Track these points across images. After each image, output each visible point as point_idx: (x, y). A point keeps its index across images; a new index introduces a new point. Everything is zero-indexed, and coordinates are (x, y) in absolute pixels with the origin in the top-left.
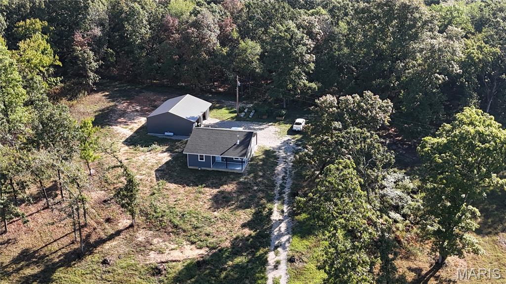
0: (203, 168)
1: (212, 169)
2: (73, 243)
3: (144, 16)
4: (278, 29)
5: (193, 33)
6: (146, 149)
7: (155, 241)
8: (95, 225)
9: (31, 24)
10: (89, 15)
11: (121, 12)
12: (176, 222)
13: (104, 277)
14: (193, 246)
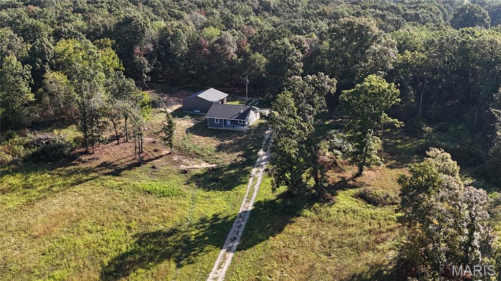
0: (218, 128)
1: (224, 128)
2: (134, 159)
3: (184, 38)
4: (276, 43)
5: (218, 47)
6: (181, 119)
7: (184, 160)
8: (148, 153)
9: (104, 42)
10: (145, 37)
11: (168, 35)
12: (198, 152)
13: (153, 173)
14: (207, 163)
